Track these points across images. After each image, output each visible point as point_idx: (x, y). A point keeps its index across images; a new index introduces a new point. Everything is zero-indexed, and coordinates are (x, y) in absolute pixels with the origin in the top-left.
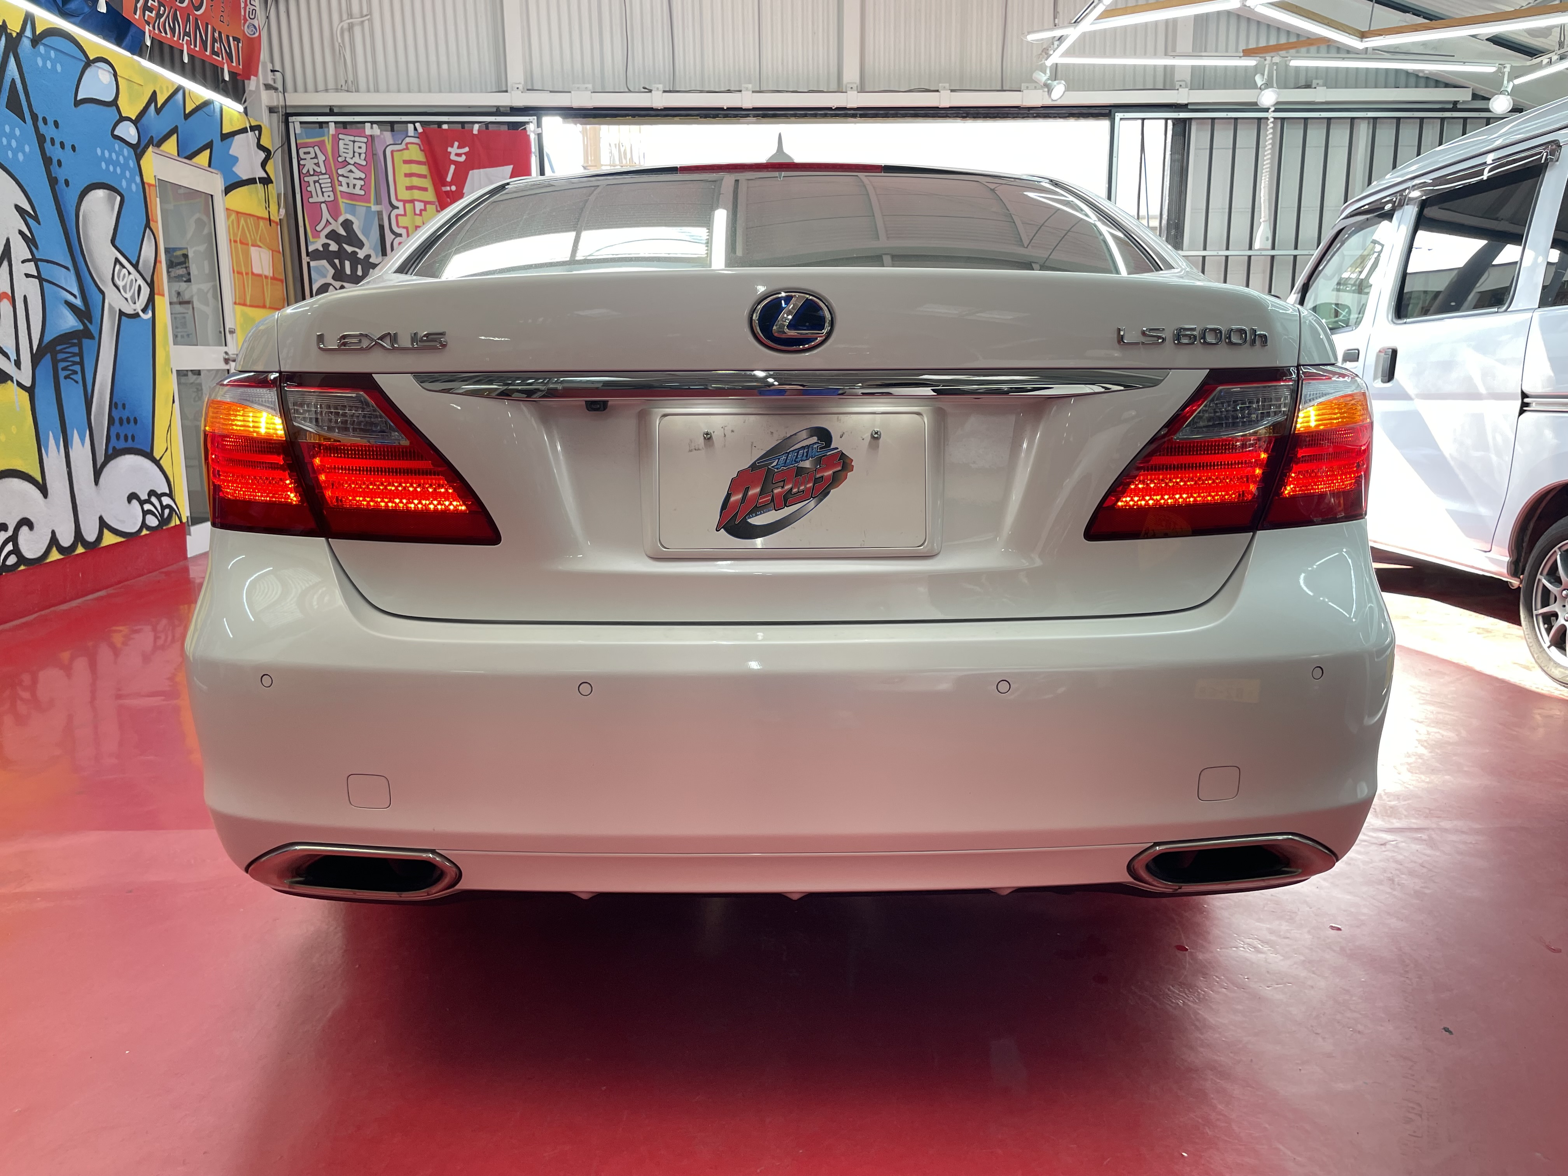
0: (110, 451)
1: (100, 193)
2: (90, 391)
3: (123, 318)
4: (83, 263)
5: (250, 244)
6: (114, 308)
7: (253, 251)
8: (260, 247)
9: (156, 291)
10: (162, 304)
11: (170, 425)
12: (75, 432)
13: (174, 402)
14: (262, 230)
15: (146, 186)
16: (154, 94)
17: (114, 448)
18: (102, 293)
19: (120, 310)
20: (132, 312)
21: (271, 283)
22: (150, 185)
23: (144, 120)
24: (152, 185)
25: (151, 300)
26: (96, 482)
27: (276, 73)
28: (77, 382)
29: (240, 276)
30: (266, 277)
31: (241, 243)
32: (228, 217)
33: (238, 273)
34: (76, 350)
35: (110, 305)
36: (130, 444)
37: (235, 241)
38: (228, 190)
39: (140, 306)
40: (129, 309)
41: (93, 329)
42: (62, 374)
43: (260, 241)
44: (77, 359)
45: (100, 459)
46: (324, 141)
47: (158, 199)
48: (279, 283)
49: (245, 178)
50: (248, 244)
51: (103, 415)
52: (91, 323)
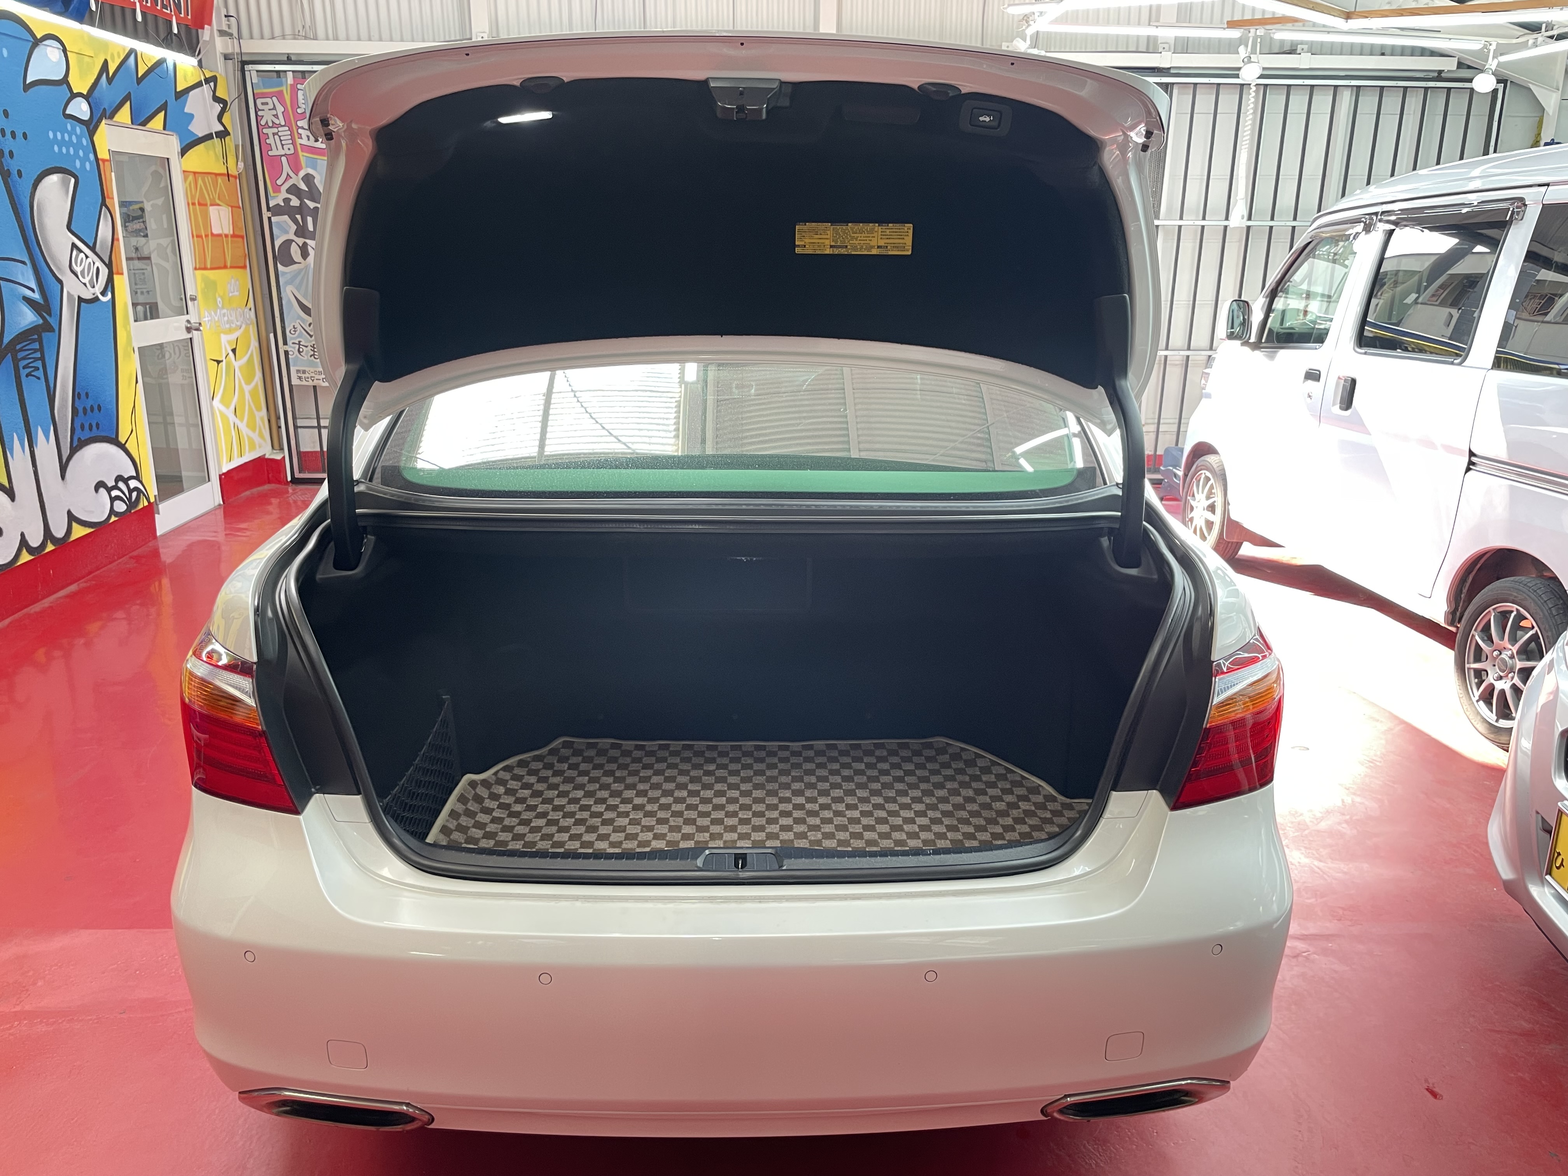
0: (75, 443)
1: (54, 178)
2: (52, 385)
3: (83, 304)
4: (39, 254)
5: (209, 204)
6: (73, 295)
7: (212, 210)
8: (219, 205)
9: (115, 270)
10: (122, 283)
11: (134, 406)
12: (39, 429)
13: (137, 382)
14: (221, 187)
15: (101, 163)
16: (106, 63)
17: (79, 439)
18: (60, 282)
19: (79, 297)
20: (90, 297)
21: (231, 241)
22: (104, 161)
23: (96, 93)
24: (107, 160)
25: (110, 281)
26: (63, 477)
27: (231, 18)
28: (39, 378)
29: (200, 239)
30: (226, 236)
31: (200, 204)
32: (185, 179)
33: (198, 236)
34: (36, 346)
35: (68, 293)
36: (95, 433)
37: (193, 204)
38: (184, 152)
39: (99, 289)
40: (87, 295)
41: (52, 321)
42: (23, 373)
43: (219, 199)
44: (38, 355)
45: (66, 453)
46: (281, 92)
47: (113, 174)
48: (240, 240)
49: (200, 135)
50: (206, 205)
51: (67, 408)
52: (50, 315)
